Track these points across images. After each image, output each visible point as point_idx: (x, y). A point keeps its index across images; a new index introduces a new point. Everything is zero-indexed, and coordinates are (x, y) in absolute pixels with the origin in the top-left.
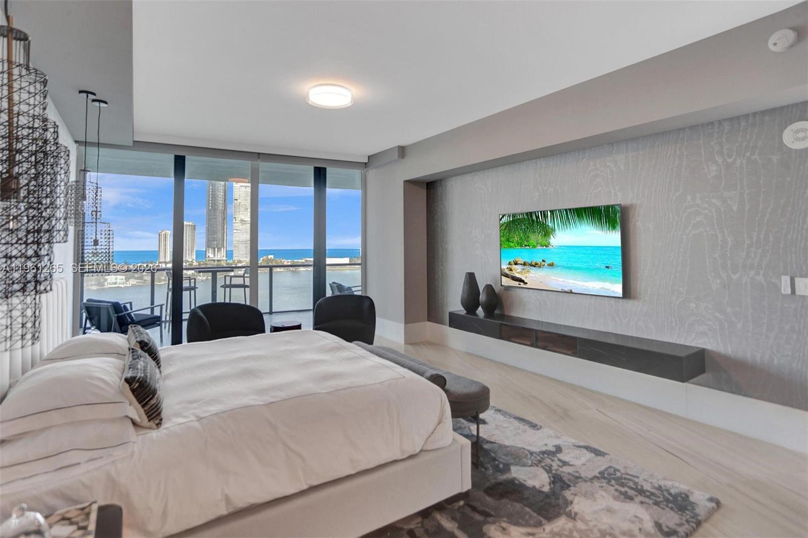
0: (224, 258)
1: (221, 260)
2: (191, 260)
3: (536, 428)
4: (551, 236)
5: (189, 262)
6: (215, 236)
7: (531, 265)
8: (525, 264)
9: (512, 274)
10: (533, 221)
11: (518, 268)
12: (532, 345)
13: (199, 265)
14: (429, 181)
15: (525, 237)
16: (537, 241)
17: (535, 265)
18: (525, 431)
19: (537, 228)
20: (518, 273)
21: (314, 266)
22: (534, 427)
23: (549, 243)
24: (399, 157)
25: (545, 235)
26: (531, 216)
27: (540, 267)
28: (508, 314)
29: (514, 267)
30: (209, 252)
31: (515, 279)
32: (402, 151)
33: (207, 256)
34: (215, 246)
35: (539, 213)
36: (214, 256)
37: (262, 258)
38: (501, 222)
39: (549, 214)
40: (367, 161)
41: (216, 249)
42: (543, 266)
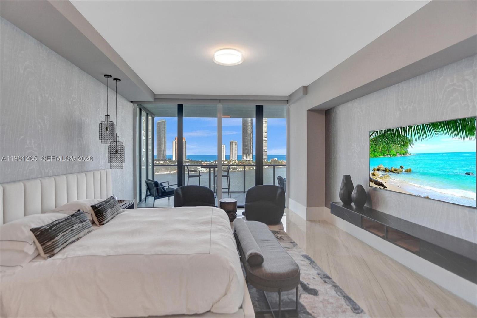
0: (251, 159)
1: (249, 160)
2: (235, 160)
3: (357, 311)
4: (409, 146)
5: (234, 161)
6: (247, 148)
7: (391, 171)
8: (385, 170)
9: (375, 179)
10: (394, 134)
11: (380, 173)
12: (383, 238)
13: (239, 163)
14: (326, 110)
15: (387, 148)
16: (397, 151)
17: (394, 171)
18: (344, 312)
19: (398, 140)
20: (380, 178)
21: (256, 166)
22: (356, 310)
23: (407, 152)
24: (303, 94)
25: (404, 145)
26: (393, 131)
27: (398, 173)
28: (374, 209)
29: (377, 173)
30: (244, 156)
31: (377, 183)
32: (305, 89)
33: (243, 158)
34: (247, 153)
35: (400, 128)
36: (246, 158)
37: (271, 160)
38: (371, 138)
39: (408, 128)
40: (288, 99)
41: (247, 154)
42: (401, 172)
